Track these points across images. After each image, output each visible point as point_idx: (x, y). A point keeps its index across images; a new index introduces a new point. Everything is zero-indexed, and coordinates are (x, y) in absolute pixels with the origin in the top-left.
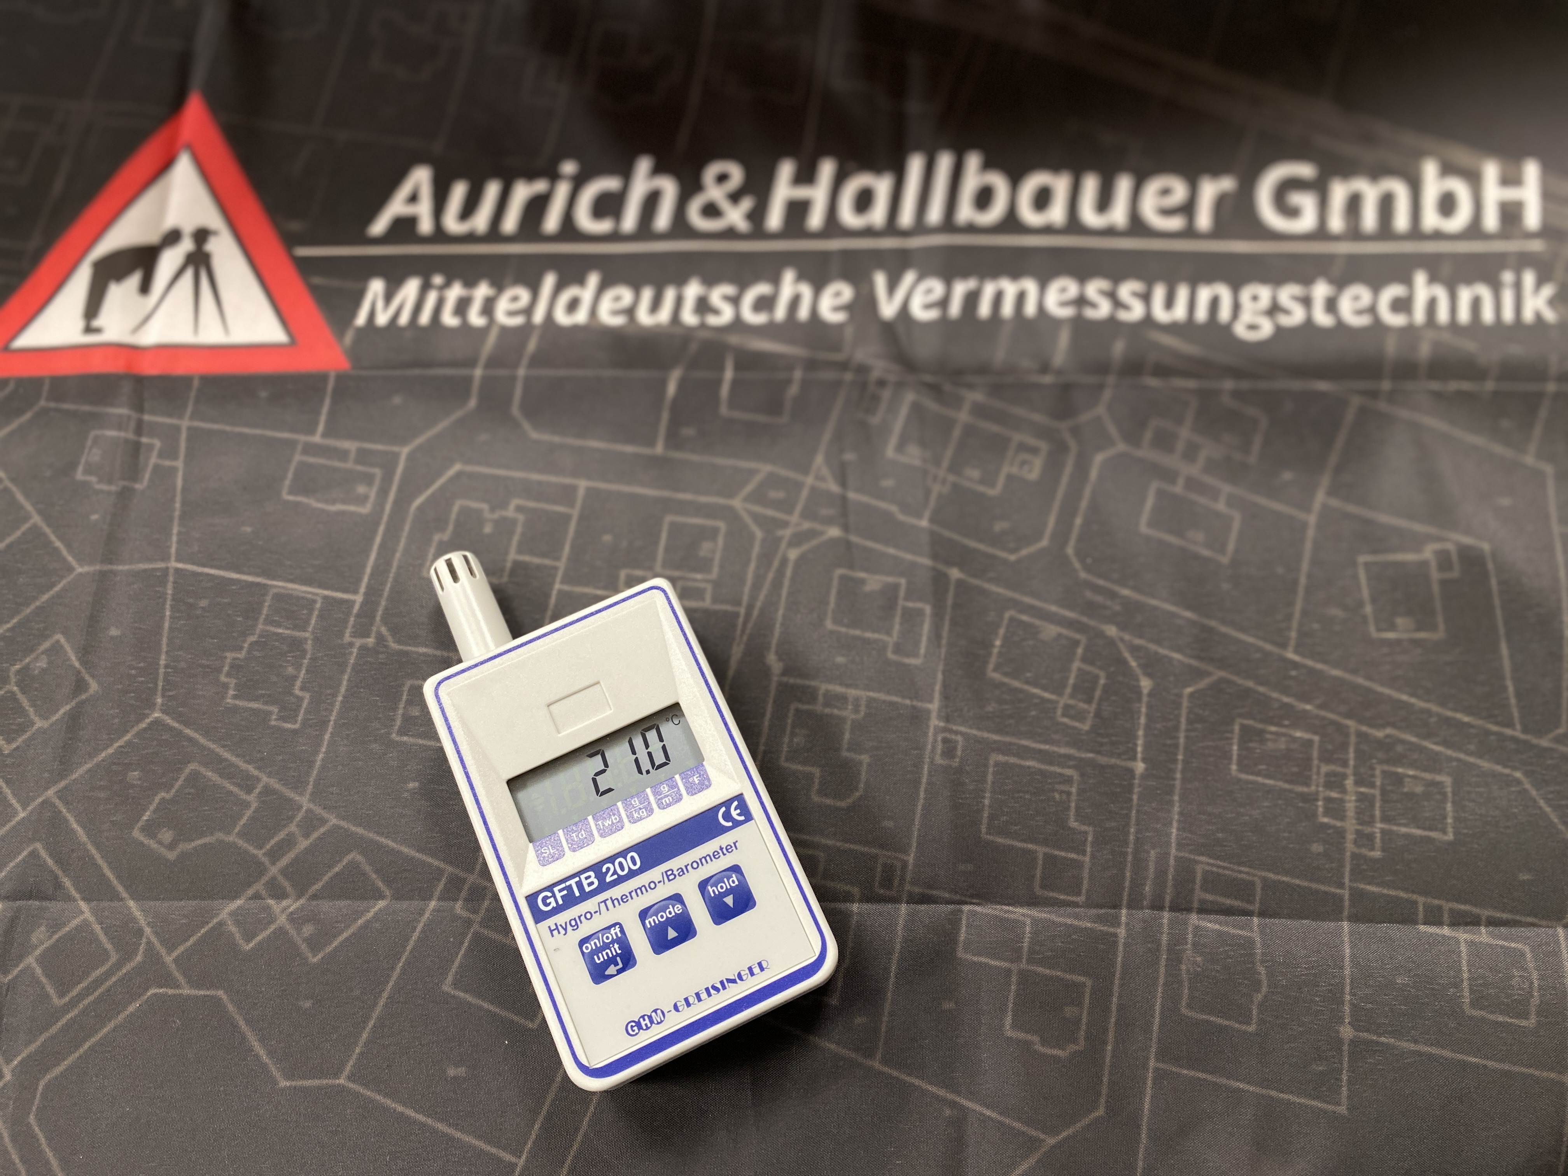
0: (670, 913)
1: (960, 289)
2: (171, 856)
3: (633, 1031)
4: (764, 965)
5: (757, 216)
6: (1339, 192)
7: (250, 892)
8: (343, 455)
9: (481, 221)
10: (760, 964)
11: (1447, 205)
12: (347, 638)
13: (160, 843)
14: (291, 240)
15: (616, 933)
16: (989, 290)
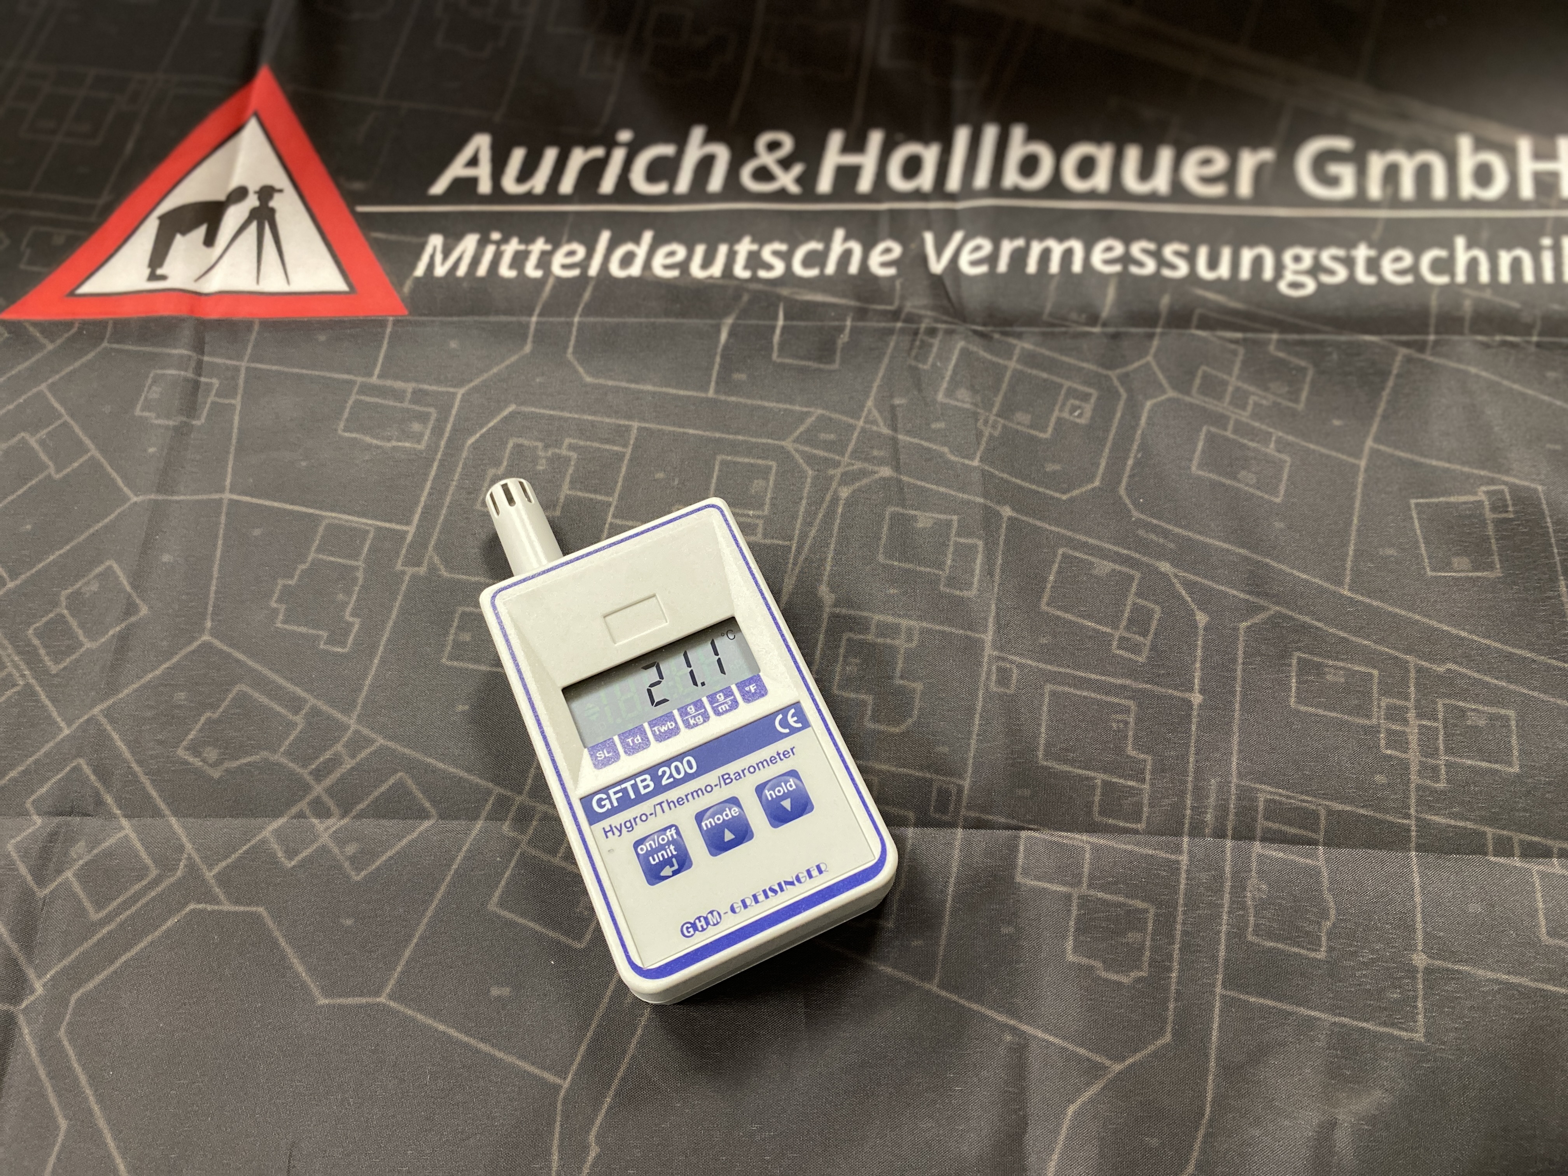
0: (727, 815)
1: (1007, 247)
2: (216, 774)
3: (689, 932)
4: (823, 867)
5: (808, 180)
6: (1377, 163)
7: (294, 810)
8: (398, 395)
9: (539, 183)
10: (818, 867)
11: (1483, 176)
12: (399, 567)
13: (204, 760)
14: (352, 199)
15: (672, 835)
16: (1036, 248)
